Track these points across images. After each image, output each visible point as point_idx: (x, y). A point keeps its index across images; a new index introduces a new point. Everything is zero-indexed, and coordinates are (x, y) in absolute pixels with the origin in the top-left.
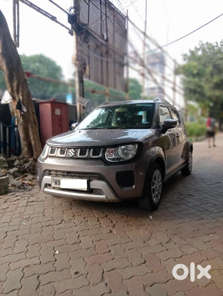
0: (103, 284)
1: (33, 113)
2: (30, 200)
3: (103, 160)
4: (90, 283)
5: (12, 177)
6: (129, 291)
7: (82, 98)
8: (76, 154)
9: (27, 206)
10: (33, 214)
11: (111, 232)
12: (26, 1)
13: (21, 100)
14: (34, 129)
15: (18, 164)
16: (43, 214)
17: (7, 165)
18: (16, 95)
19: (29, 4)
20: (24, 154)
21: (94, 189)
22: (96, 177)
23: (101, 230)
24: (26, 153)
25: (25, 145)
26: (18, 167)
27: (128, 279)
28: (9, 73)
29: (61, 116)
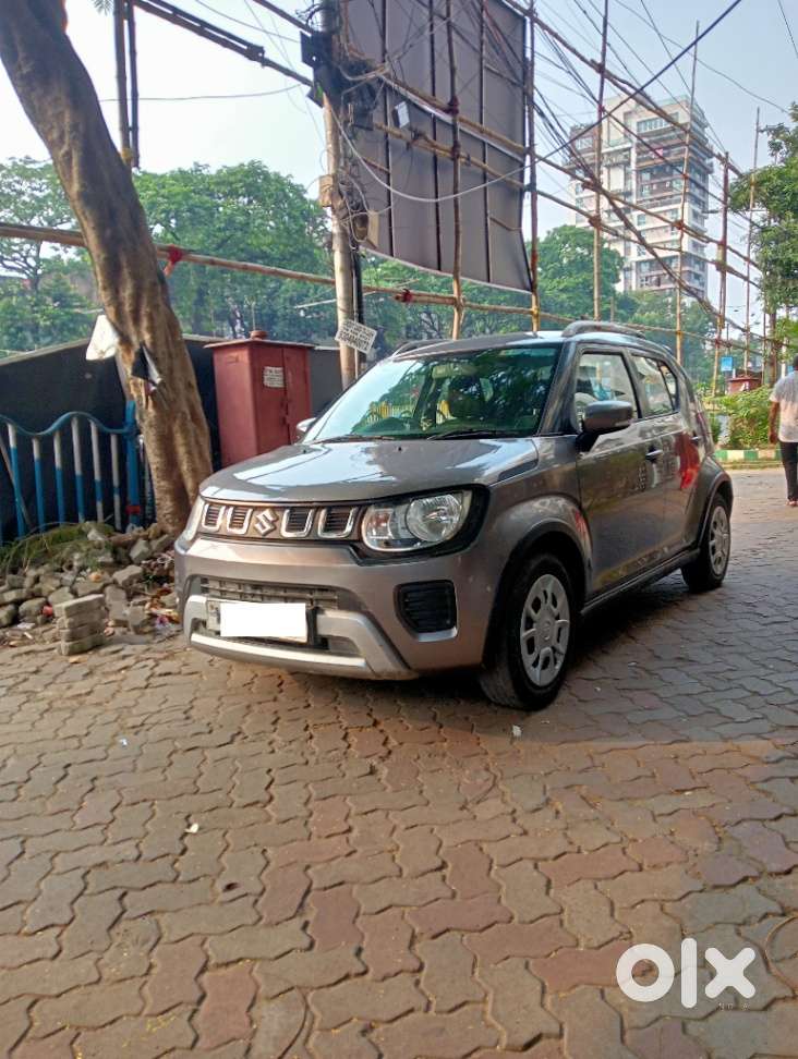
0: (297, 923)
1: (189, 385)
2: (158, 670)
3: (354, 546)
4: (260, 918)
5: (123, 594)
6: (364, 945)
7: (356, 323)
8: (275, 528)
9: (146, 687)
10: (159, 712)
11: (373, 771)
12: (157, 3)
13: (148, 344)
14: (193, 440)
15: (143, 553)
16: (185, 713)
17: (107, 558)
18: (131, 329)
19: (170, 12)
20: (163, 520)
21: (332, 637)
22: (333, 601)
23: (343, 767)
24: (168, 516)
25: (166, 492)
26: (144, 562)
27: (371, 914)
28: (106, 259)
29: (285, 390)
